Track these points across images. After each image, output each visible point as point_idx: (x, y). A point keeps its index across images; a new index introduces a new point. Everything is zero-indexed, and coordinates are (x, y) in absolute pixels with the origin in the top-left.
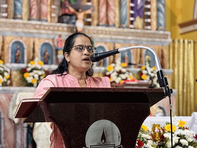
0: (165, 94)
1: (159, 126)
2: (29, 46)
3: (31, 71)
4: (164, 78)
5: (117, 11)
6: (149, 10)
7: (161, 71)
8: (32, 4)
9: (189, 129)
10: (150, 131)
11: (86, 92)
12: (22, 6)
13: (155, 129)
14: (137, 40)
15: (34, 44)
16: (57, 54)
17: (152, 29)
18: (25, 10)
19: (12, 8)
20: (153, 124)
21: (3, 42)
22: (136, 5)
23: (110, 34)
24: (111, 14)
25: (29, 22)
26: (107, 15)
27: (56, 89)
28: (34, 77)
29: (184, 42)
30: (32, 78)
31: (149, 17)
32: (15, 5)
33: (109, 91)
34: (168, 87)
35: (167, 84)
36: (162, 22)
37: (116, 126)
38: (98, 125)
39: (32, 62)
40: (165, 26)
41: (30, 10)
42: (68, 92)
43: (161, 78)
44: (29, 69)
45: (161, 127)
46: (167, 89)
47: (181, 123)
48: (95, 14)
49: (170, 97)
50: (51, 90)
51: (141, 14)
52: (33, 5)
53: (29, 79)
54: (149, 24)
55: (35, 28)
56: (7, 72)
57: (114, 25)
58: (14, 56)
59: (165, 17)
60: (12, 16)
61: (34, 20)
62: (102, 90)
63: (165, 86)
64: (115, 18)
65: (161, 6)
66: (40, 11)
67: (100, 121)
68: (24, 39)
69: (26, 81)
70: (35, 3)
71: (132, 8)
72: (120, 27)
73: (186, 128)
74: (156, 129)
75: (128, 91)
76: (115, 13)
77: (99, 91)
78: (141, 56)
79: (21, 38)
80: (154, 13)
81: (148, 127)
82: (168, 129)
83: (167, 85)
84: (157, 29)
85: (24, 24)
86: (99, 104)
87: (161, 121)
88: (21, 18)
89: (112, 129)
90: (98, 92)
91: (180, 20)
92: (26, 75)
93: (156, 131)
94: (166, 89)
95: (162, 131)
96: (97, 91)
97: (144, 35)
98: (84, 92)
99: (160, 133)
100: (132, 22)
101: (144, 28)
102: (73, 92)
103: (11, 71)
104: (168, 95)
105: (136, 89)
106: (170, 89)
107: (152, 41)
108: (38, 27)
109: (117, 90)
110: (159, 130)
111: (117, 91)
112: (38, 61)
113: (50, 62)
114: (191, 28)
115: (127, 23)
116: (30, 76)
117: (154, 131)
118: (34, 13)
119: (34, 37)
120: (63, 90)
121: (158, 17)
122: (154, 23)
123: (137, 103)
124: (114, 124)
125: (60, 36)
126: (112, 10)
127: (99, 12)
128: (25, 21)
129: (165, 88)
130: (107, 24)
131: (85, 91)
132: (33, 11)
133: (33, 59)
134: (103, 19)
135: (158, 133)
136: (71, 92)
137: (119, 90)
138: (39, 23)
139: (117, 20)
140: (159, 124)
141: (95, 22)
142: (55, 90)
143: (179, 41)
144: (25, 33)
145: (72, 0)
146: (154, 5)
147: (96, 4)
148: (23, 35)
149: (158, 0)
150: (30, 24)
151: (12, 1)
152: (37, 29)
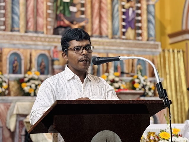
0: (164, 105)
1: (154, 133)
2: (26, 57)
3: (28, 81)
4: (163, 90)
5: (110, 23)
6: (140, 21)
7: (160, 83)
8: (28, 17)
9: (183, 136)
10: (145, 138)
12: (19, 18)
13: (150, 137)
14: (129, 50)
15: (31, 55)
16: (53, 64)
17: (143, 39)
18: (22, 23)
19: (9, 21)
20: (148, 132)
21: (1, 53)
22: (128, 17)
23: (103, 44)
24: (104, 26)
25: (26, 34)
26: (100, 27)
28: (31, 87)
29: (173, 51)
30: (29, 88)
31: (140, 28)
32: (13, 19)
36: (152, 33)
37: (118, 136)
38: (101, 135)
39: (29, 72)
40: (155, 37)
41: (27, 22)
44: (26, 79)
47: (175, 130)
48: (89, 26)
50: (57, 103)
51: (132, 25)
52: (30, 18)
53: (27, 89)
54: (140, 35)
55: (32, 40)
56: (5, 82)
57: (107, 37)
58: (11, 67)
59: (155, 28)
60: (9, 28)
61: (31, 32)
62: (105, 103)
64: (107, 29)
65: (151, 18)
66: (36, 23)
67: (103, 131)
68: (21, 50)
69: (24, 91)
70: (31, 16)
71: (124, 20)
72: (112, 38)
73: (180, 136)
74: (151, 136)
75: (130, 102)
76: (107, 25)
77: (102, 103)
78: (133, 66)
79: (19, 49)
80: (144, 25)
82: (163, 137)
84: (148, 40)
85: (21, 36)
87: (155, 128)
88: (19, 31)
89: (114, 139)
91: (169, 30)
92: (23, 85)
93: (151, 138)
94: (166, 101)
95: (157, 139)
97: (136, 45)
99: (155, 140)
100: (124, 33)
101: (135, 39)
103: (9, 81)
104: (168, 106)
105: (137, 100)
106: (170, 101)
107: (143, 51)
108: (34, 38)
109: (120, 102)
110: (154, 138)
112: (34, 71)
113: (46, 72)
114: (180, 38)
115: (119, 34)
116: (27, 86)
117: (149, 139)
118: (31, 26)
119: (31, 49)
120: (68, 103)
121: (148, 28)
122: (145, 34)
123: (137, 114)
124: (116, 134)
125: (56, 47)
126: (105, 22)
127: (92, 24)
128: (22, 33)
129: (164, 99)
130: (101, 35)
131: (89, 103)
132: (30, 24)
133: (30, 69)
134: (96, 30)
135: (153, 140)
138: (35, 35)
139: (110, 31)
140: (153, 131)
142: (61, 103)
143: (169, 51)
144: (22, 44)
145: (67, 13)
146: (144, 17)
147: (89, 17)
148: (20, 46)
149: (149, 12)
150: (27, 36)
151: (9, 15)
152: (34, 41)
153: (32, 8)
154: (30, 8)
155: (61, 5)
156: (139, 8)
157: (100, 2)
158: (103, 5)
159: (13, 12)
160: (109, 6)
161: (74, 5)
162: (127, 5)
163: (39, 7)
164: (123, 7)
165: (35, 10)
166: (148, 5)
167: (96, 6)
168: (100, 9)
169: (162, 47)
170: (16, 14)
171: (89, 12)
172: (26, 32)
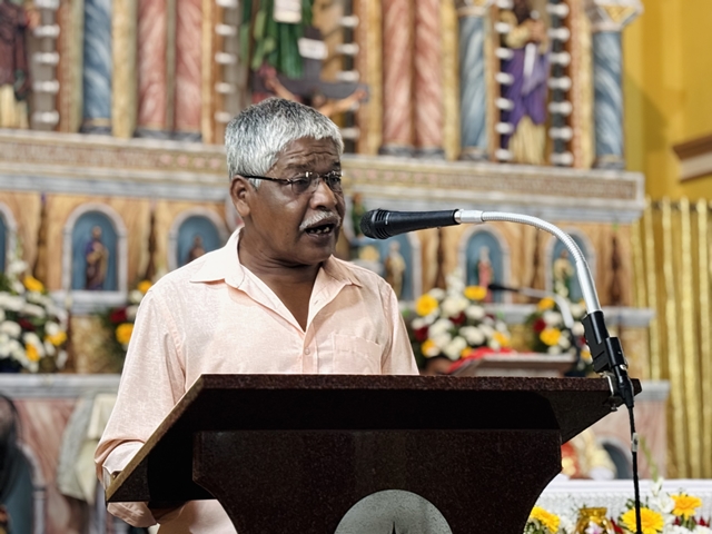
0: (612, 396)
1: (602, 512)
2: (134, 229)
4: (608, 339)
5: (450, 102)
6: (565, 95)
7: (599, 315)
8: (145, 80)
10: (569, 532)
11: (331, 390)
12: (110, 84)
13: (587, 527)
15: (153, 221)
17: (577, 162)
18: (122, 100)
19: (74, 95)
20: (581, 506)
21: (43, 214)
22: (520, 78)
23: (425, 182)
24: (428, 113)
25: (137, 143)
26: (414, 116)
27: (221, 381)
29: (693, 208)
31: (566, 121)
32: (86, 84)
33: (413, 387)
34: (624, 373)
35: (620, 360)
36: (611, 138)
37: (438, 512)
38: (374, 508)
39: (144, 285)
40: (623, 154)
41: (140, 99)
42: (267, 390)
43: (600, 341)
45: (608, 516)
46: (621, 381)
47: (684, 502)
48: (371, 113)
49: (630, 408)
50: (205, 383)
51: (537, 110)
52: (151, 83)
54: (566, 146)
55: (158, 165)
56: (56, 320)
57: (440, 152)
58: (80, 265)
59: (622, 120)
60: (74, 120)
61: (153, 134)
62: (385, 385)
63: (613, 367)
64: (441, 124)
65: (608, 81)
66: (173, 103)
67: (382, 493)
68: (118, 203)
70: (156, 75)
71: (504, 91)
72: (460, 158)
73: (702, 523)
74: (591, 524)
75: (481, 385)
76: (442, 109)
77: (375, 388)
78: (536, 262)
79: (108, 199)
80: (583, 108)
81: (564, 519)
83: (621, 366)
84: (595, 165)
85: (119, 150)
86: (377, 432)
87: (609, 495)
88: (108, 131)
89: (425, 522)
90: (373, 390)
91: (679, 129)
92: (123, 331)
93: (590, 531)
94: (618, 380)
95: (611, 533)
96: (370, 387)
97: (549, 186)
98: (324, 390)
100: (504, 141)
101: (546, 162)
102: (283, 390)
103: (70, 316)
104: (625, 402)
105: (510, 378)
106: (633, 380)
107: (577, 207)
108: (166, 159)
109: (442, 385)
110: (600, 530)
111: (439, 387)
115: (487, 142)
117: (583, 533)
118: (154, 112)
119: (154, 197)
120: (246, 384)
121: (597, 121)
122: (585, 144)
123: (513, 431)
124: (430, 506)
126: (432, 96)
127: (384, 103)
128: (122, 138)
129: (613, 375)
130: (416, 148)
131: (326, 387)
132: (150, 105)
133: (149, 273)
134: (399, 128)
136: (276, 390)
137: (448, 385)
138: (170, 145)
139: (451, 131)
140: (601, 506)
141: (373, 141)
142: (219, 384)
143: (675, 206)
144: (121, 181)
145: (289, 64)
146: (582, 79)
147: (373, 78)
148: (113, 188)
149: (598, 61)
150: (140, 150)
151: (74, 70)
152: (165, 167)
153: (160, 44)
154: (152, 46)
155: (266, 34)
156: (560, 46)
157: (416, 23)
158: (424, 34)
159: (87, 60)
160: (449, 38)
161: (315, 34)
162: (516, 35)
163: (185, 41)
164: (502, 41)
165: (171, 54)
166: (596, 36)
167: (401, 37)
168: (415, 47)
169: (647, 191)
170: (100, 68)
171: (372, 58)
172: (136, 135)
